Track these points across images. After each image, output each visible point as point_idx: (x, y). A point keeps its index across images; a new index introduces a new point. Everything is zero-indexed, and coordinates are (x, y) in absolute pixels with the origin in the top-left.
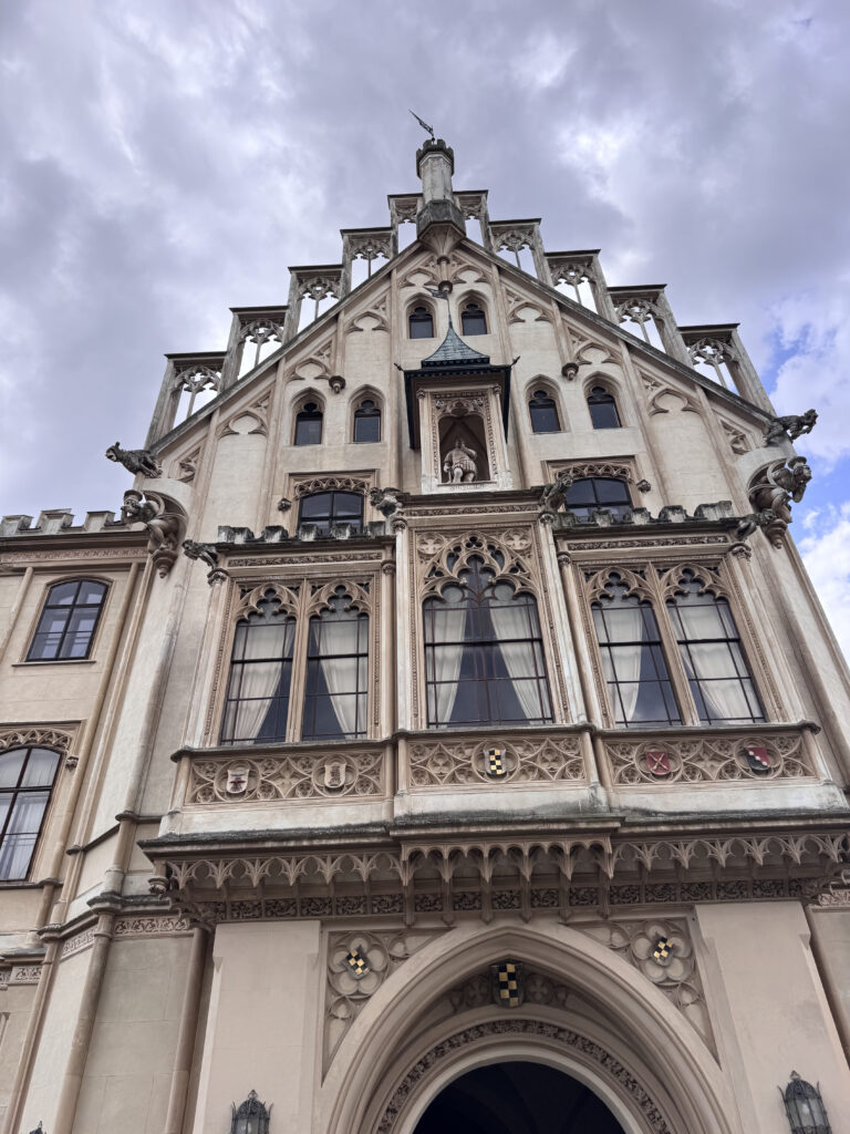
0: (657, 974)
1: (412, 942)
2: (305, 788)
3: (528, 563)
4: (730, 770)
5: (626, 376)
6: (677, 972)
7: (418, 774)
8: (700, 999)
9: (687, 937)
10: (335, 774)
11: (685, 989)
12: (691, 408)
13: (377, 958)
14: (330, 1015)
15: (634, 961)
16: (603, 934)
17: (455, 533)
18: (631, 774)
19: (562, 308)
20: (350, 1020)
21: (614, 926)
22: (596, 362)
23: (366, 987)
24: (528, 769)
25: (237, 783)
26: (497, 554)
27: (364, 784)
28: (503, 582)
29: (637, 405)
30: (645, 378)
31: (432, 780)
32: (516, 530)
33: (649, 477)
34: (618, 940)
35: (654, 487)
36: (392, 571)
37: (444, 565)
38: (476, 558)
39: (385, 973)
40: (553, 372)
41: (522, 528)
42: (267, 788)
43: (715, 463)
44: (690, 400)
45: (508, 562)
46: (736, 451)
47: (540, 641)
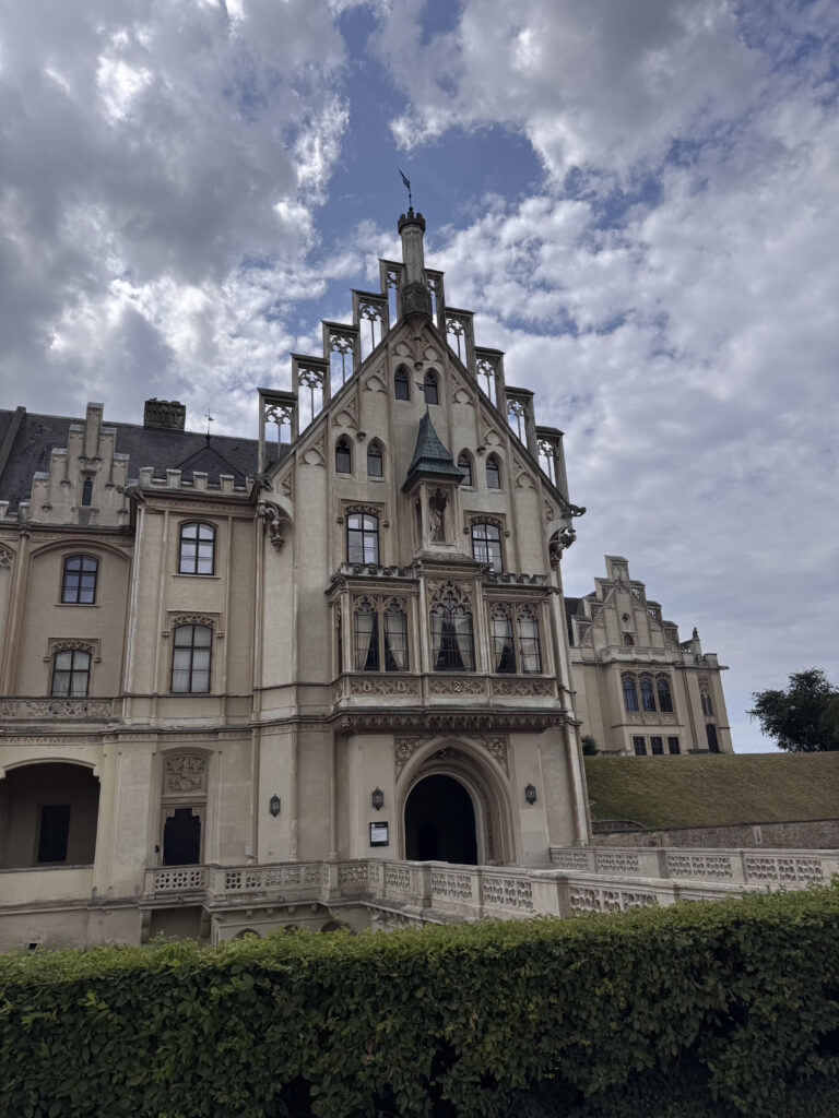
0: (494, 753)
1: (421, 742)
2: (391, 691)
3: (470, 598)
4: (529, 692)
5: (507, 457)
6: (500, 753)
7: (432, 690)
8: (506, 762)
9: (505, 743)
10: (401, 686)
11: (503, 759)
12: (534, 487)
13: (409, 746)
14: (397, 765)
15: (489, 750)
16: (480, 741)
17: (442, 579)
18: (498, 692)
19: (481, 399)
20: (403, 766)
21: (483, 739)
22: (494, 445)
23: (407, 755)
24: (468, 690)
25: (367, 687)
26: (459, 591)
27: (411, 691)
28: (461, 606)
29: (510, 480)
30: (515, 461)
31: (437, 692)
32: (467, 580)
33: (510, 529)
34: (484, 743)
35: (511, 534)
36: (418, 596)
37: (438, 596)
38: (450, 592)
39: (412, 753)
40: (473, 449)
41: (470, 580)
42: (378, 690)
43: (538, 524)
44: (534, 482)
45: (463, 597)
46: (549, 519)
47: (473, 636)
